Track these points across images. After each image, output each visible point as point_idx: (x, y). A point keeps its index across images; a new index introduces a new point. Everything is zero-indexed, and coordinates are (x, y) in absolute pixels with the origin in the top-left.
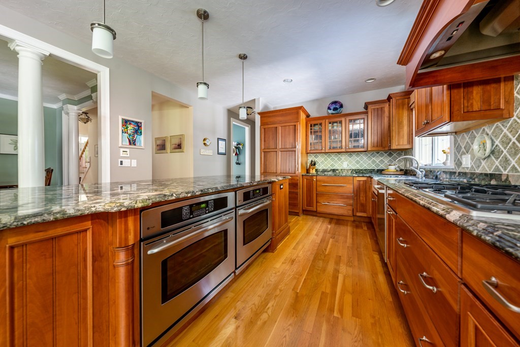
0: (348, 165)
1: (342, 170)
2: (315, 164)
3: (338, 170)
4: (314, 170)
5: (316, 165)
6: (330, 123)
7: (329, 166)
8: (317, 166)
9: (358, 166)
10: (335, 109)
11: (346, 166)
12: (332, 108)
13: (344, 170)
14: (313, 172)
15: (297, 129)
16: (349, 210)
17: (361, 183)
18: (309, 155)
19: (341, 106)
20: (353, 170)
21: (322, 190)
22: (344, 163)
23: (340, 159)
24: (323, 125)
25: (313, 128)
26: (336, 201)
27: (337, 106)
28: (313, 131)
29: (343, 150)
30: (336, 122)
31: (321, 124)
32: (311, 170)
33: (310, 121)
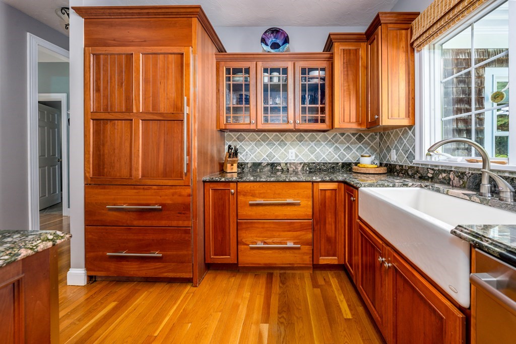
0: (297, 156)
1: (286, 164)
2: (236, 154)
3: (279, 164)
4: (235, 165)
5: (240, 156)
6: (266, 70)
7: (265, 156)
8: (241, 158)
9: (312, 157)
10: (275, 46)
11: (294, 158)
12: (269, 42)
13: (290, 164)
14: (232, 170)
15: (188, 65)
16: (304, 254)
17: (328, 194)
18: (226, 134)
19: (286, 40)
20: (305, 164)
21: (250, 213)
22: (290, 151)
23: (282, 143)
24: (253, 72)
25: (231, 76)
26: (279, 236)
27: (278, 41)
28: (231, 83)
29: (291, 127)
30: (277, 70)
31: (247, 71)
32: (229, 165)
33: (225, 60)
